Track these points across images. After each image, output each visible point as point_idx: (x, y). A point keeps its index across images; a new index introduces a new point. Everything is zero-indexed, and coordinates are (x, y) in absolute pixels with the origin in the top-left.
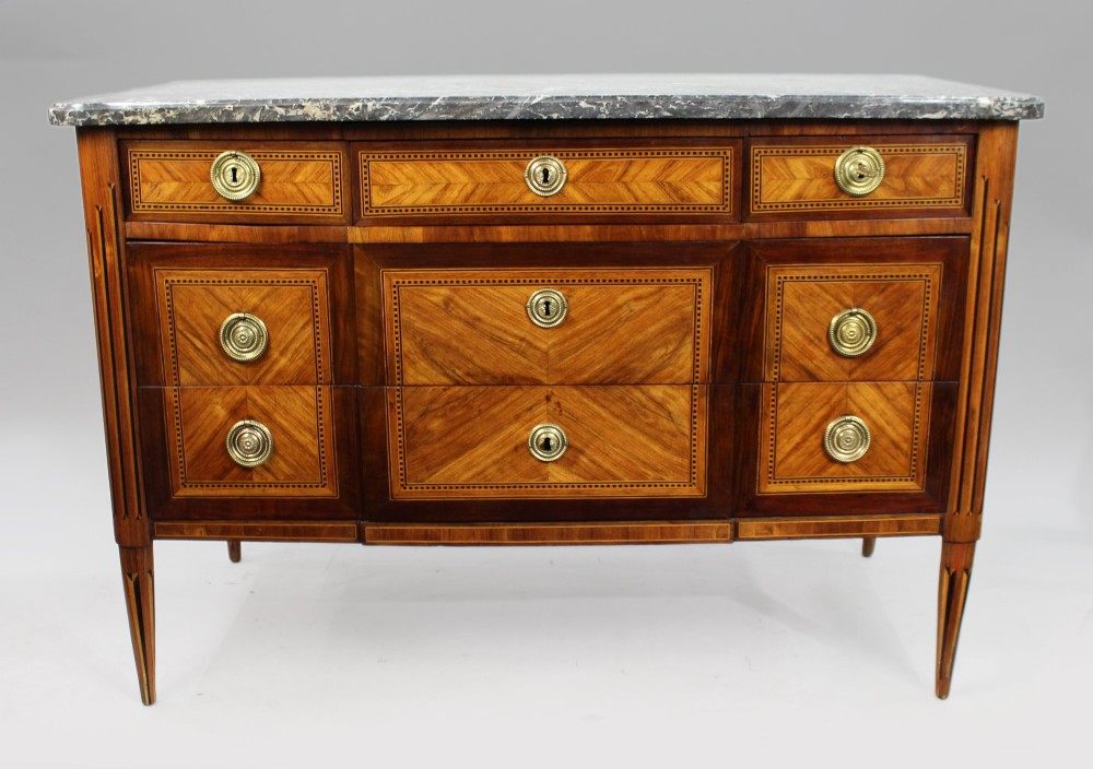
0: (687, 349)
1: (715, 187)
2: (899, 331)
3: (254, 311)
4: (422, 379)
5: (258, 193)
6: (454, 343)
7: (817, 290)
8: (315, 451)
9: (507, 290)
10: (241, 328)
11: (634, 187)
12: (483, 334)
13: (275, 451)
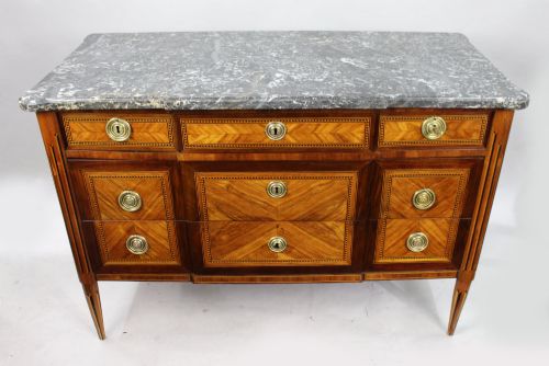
0: (344, 206)
1: (361, 136)
2: (446, 198)
3: (134, 189)
4: (217, 219)
5: (131, 137)
6: (232, 204)
7: (408, 181)
8: (168, 247)
9: (257, 181)
10: (129, 197)
11: (320, 136)
12: (246, 200)
13: (149, 247)
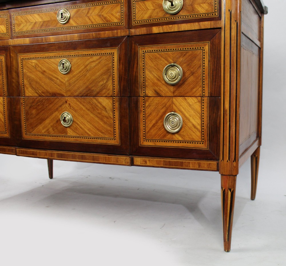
0: (110, 83)
1: (118, 15)
2: (193, 73)
4: (30, 94)
6: (38, 80)
7: (158, 56)
8: (3, 120)
11: (91, 18)
12: (46, 77)
